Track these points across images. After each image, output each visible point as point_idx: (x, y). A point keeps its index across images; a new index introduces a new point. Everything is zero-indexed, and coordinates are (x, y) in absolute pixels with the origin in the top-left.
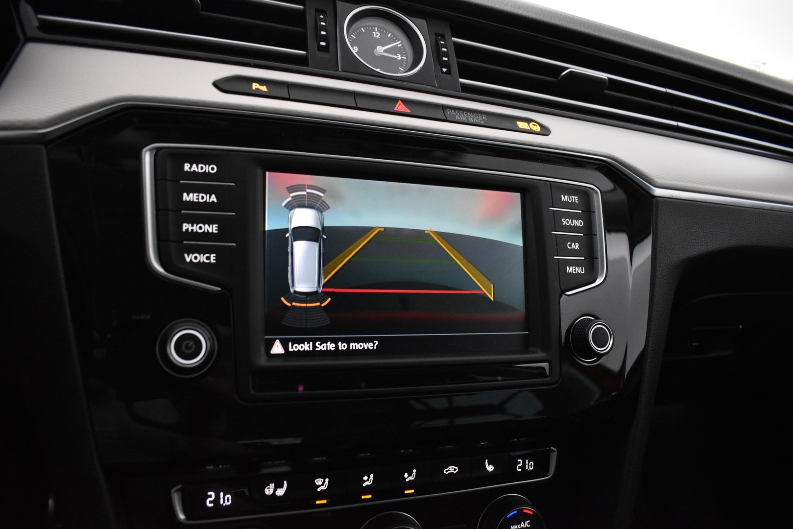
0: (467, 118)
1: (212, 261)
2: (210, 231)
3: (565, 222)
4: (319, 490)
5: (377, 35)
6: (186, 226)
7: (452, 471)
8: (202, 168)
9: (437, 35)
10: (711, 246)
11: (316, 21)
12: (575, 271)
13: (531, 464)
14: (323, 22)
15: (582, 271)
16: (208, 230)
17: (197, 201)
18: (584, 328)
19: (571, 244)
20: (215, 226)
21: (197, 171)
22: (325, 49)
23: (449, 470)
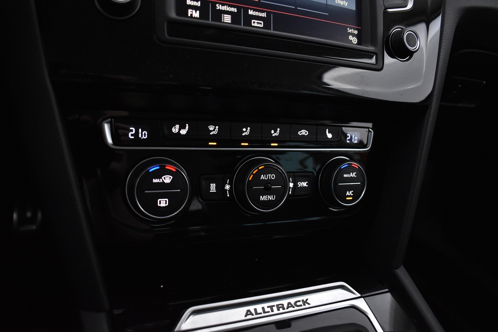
4: (211, 134)
7: (304, 133)
23: (302, 133)
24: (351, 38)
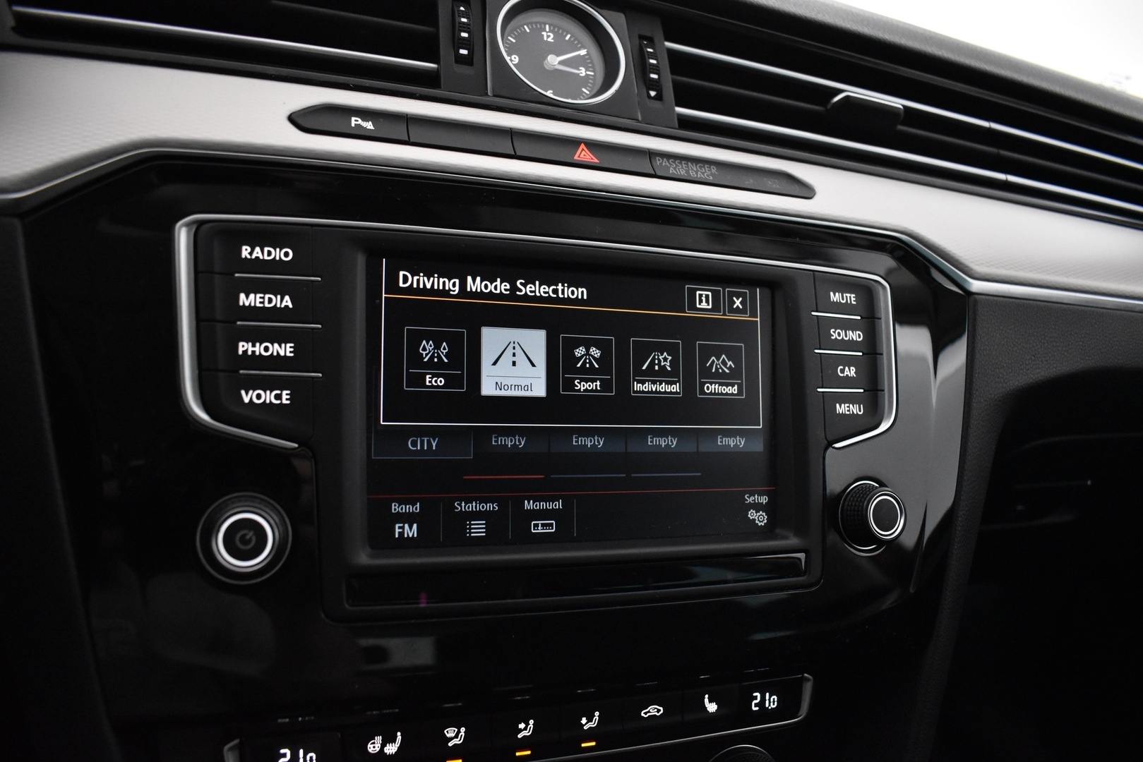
0: (687, 172)
1: (285, 402)
2: (282, 354)
3: (835, 334)
4: (450, 744)
5: (548, 36)
6: (243, 347)
7: (654, 713)
8: (269, 253)
9: (642, 37)
10: (1054, 370)
11: (454, 15)
12: (849, 411)
13: (774, 699)
14: (464, 17)
15: (860, 411)
16: (278, 352)
17: (261, 305)
18: (861, 501)
19: (844, 369)
20: (288, 345)
21: (261, 257)
22: (467, 61)
23: (649, 712)
24: (752, 514)
